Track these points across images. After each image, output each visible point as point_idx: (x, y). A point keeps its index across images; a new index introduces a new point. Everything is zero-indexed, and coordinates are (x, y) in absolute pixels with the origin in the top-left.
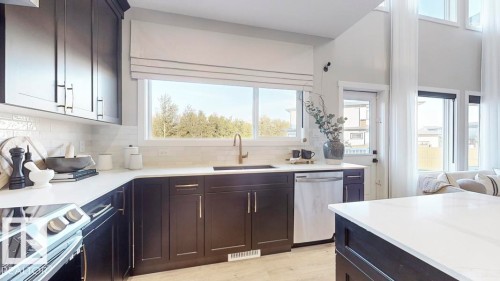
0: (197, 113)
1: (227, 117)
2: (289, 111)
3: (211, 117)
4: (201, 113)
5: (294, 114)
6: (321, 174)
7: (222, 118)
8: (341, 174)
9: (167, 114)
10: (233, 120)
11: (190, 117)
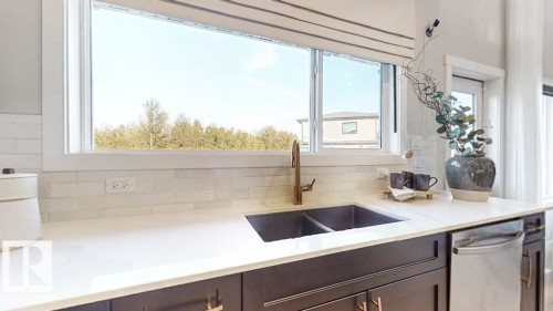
0: (192, 123)
1: (228, 128)
2: (300, 122)
3: (208, 128)
4: (197, 123)
5: (307, 126)
6: (489, 230)
7: (222, 129)
8: (518, 226)
9: (155, 123)
10: (234, 133)
11: (183, 127)
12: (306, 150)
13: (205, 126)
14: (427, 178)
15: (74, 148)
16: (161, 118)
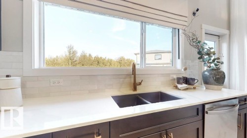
0: (88, 55)
1: (104, 57)
2: (136, 54)
3: (95, 57)
4: (90, 55)
5: (139, 56)
7: (101, 58)
8: (236, 102)
9: (71, 55)
10: (107, 59)
11: (84, 57)
12: (138, 67)
13: (93, 56)
14: (194, 80)
15: (36, 66)
16: (74, 53)
